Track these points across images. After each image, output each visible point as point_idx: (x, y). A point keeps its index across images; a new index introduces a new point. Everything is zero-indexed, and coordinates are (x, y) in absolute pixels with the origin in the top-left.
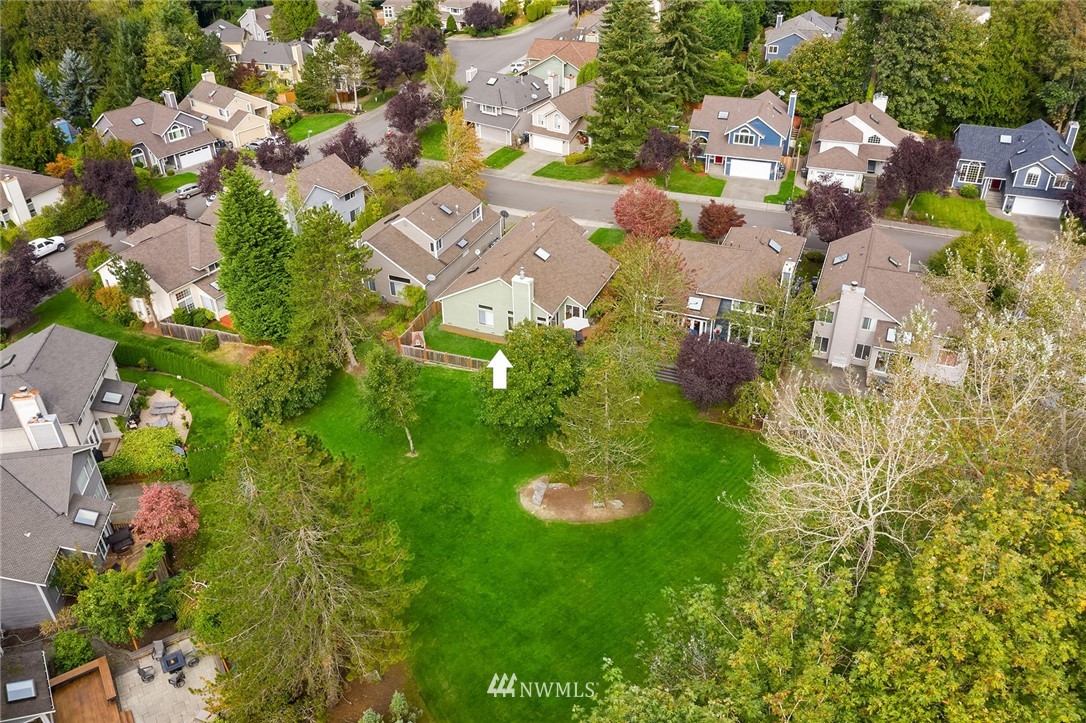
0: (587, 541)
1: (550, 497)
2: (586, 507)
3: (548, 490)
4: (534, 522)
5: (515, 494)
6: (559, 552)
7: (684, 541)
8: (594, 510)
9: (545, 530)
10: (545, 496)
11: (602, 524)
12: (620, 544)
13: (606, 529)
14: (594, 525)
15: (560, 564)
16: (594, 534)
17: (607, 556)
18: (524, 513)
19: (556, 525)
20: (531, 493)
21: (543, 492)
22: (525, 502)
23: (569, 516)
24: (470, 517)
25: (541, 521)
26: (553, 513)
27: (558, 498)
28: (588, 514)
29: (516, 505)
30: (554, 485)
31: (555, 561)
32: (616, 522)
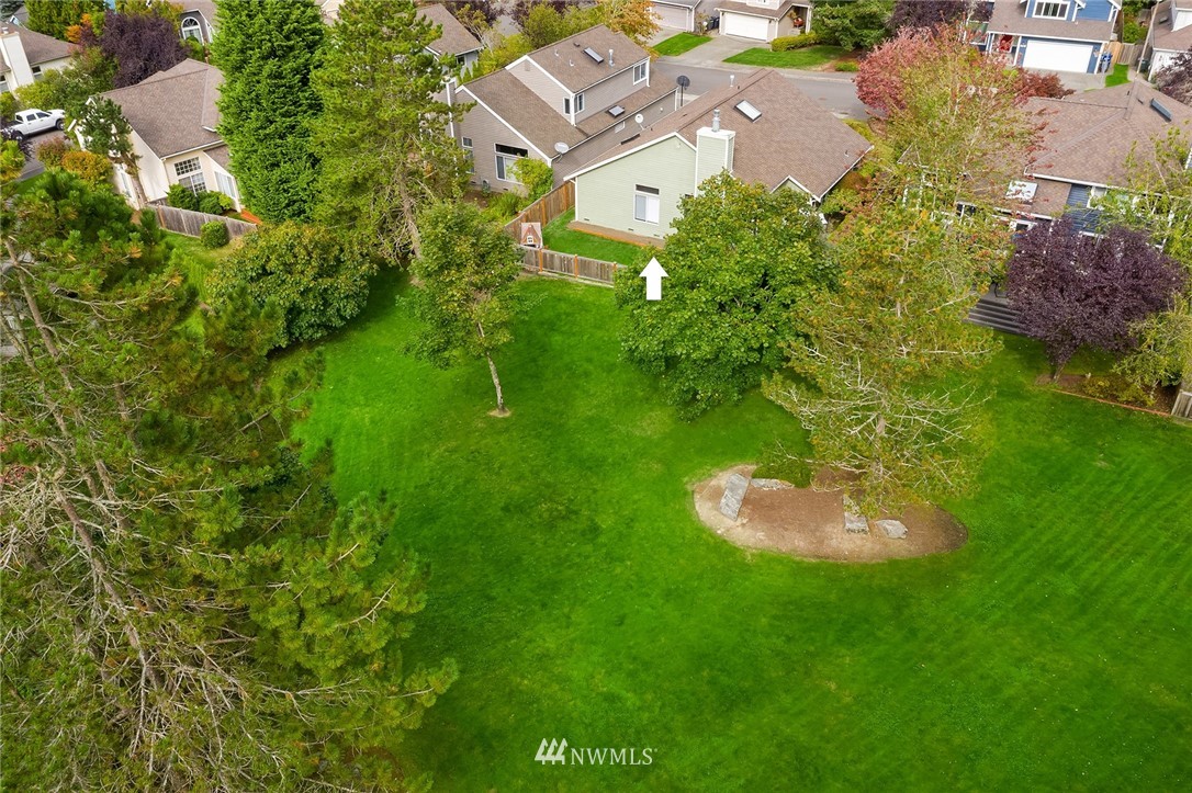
0: (833, 597)
1: (753, 505)
2: (829, 528)
3: (751, 490)
4: (722, 548)
5: (686, 493)
6: (775, 617)
7: (1046, 616)
8: (846, 536)
9: (746, 569)
10: (745, 501)
11: (865, 566)
12: (906, 612)
13: (872, 577)
14: (847, 567)
15: (779, 642)
16: (848, 584)
17: (880, 634)
18: (701, 529)
19: (768, 560)
20: (717, 494)
21: (741, 492)
22: (703, 510)
23: (796, 543)
24: (594, 530)
25: (737, 549)
26: (761, 535)
27: (771, 507)
28: (834, 543)
29: (687, 515)
30: (763, 482)
31: (768, 636)
32: (893, 564)
